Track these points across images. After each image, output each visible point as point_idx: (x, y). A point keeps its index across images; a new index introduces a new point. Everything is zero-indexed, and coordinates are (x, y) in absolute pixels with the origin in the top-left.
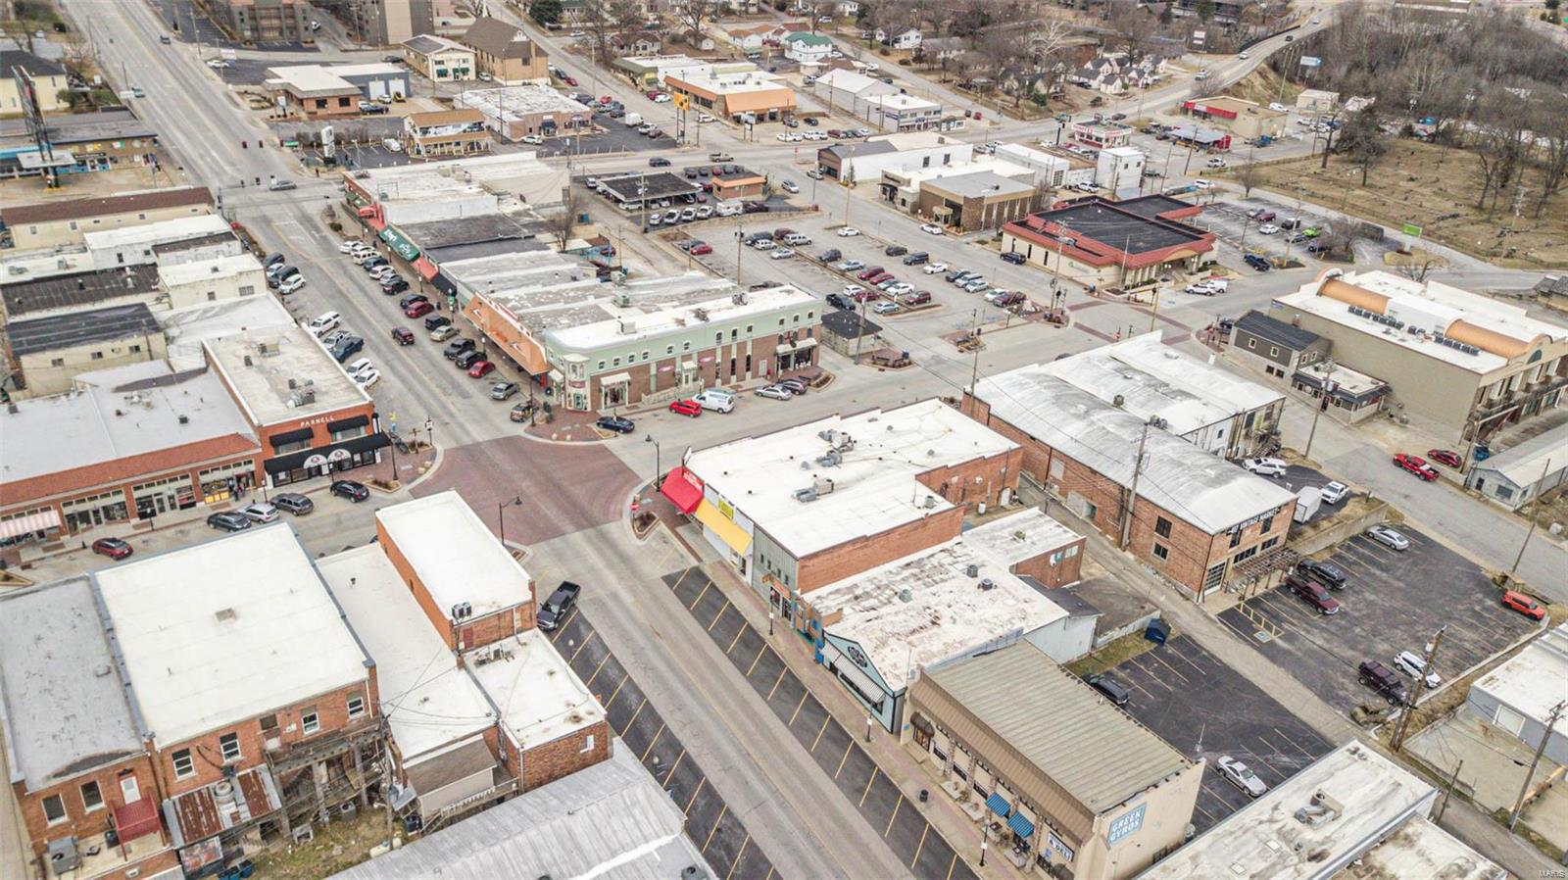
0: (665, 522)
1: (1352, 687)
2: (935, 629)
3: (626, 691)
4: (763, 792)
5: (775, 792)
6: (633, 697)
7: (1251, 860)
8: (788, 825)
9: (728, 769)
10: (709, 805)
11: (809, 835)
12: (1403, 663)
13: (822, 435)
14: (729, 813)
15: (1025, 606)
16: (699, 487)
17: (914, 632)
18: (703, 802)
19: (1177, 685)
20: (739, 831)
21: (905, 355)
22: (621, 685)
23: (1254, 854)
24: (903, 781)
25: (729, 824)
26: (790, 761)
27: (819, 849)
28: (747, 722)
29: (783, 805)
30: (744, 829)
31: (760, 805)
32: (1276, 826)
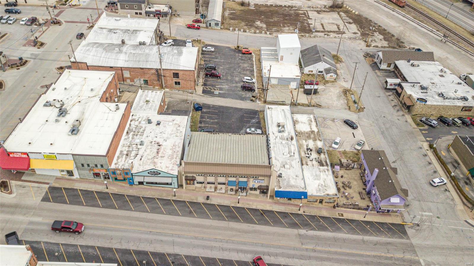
0: (12, 179)
1: (243, 93)
2: (162, 147)
3: (85, 250)
4: (171, 239)
5: (172, 235)
6: (90, 250)
7: (284, 150)
8: (188, 241)
9: (151, 242)
10: (160, 258)
11: (196, 238)
12: (246, 80)
13: (45, 105)
14: (169, 255)
15: (175, 122)
16: (25, 156)
17: (158, 153)
18: (158, 259)
19: (216, 119)
20: (178, 257)
21: (21, 59)
22: (80, 251)
23: (283, 148)
24: (197, 199)
25: (173, 258)
26: (164, 222)
27: (202, 239)
28: (137, 223)
29: (179, 236)
30: (179, 255)
31: (173, 243)
32: (278, 137)
